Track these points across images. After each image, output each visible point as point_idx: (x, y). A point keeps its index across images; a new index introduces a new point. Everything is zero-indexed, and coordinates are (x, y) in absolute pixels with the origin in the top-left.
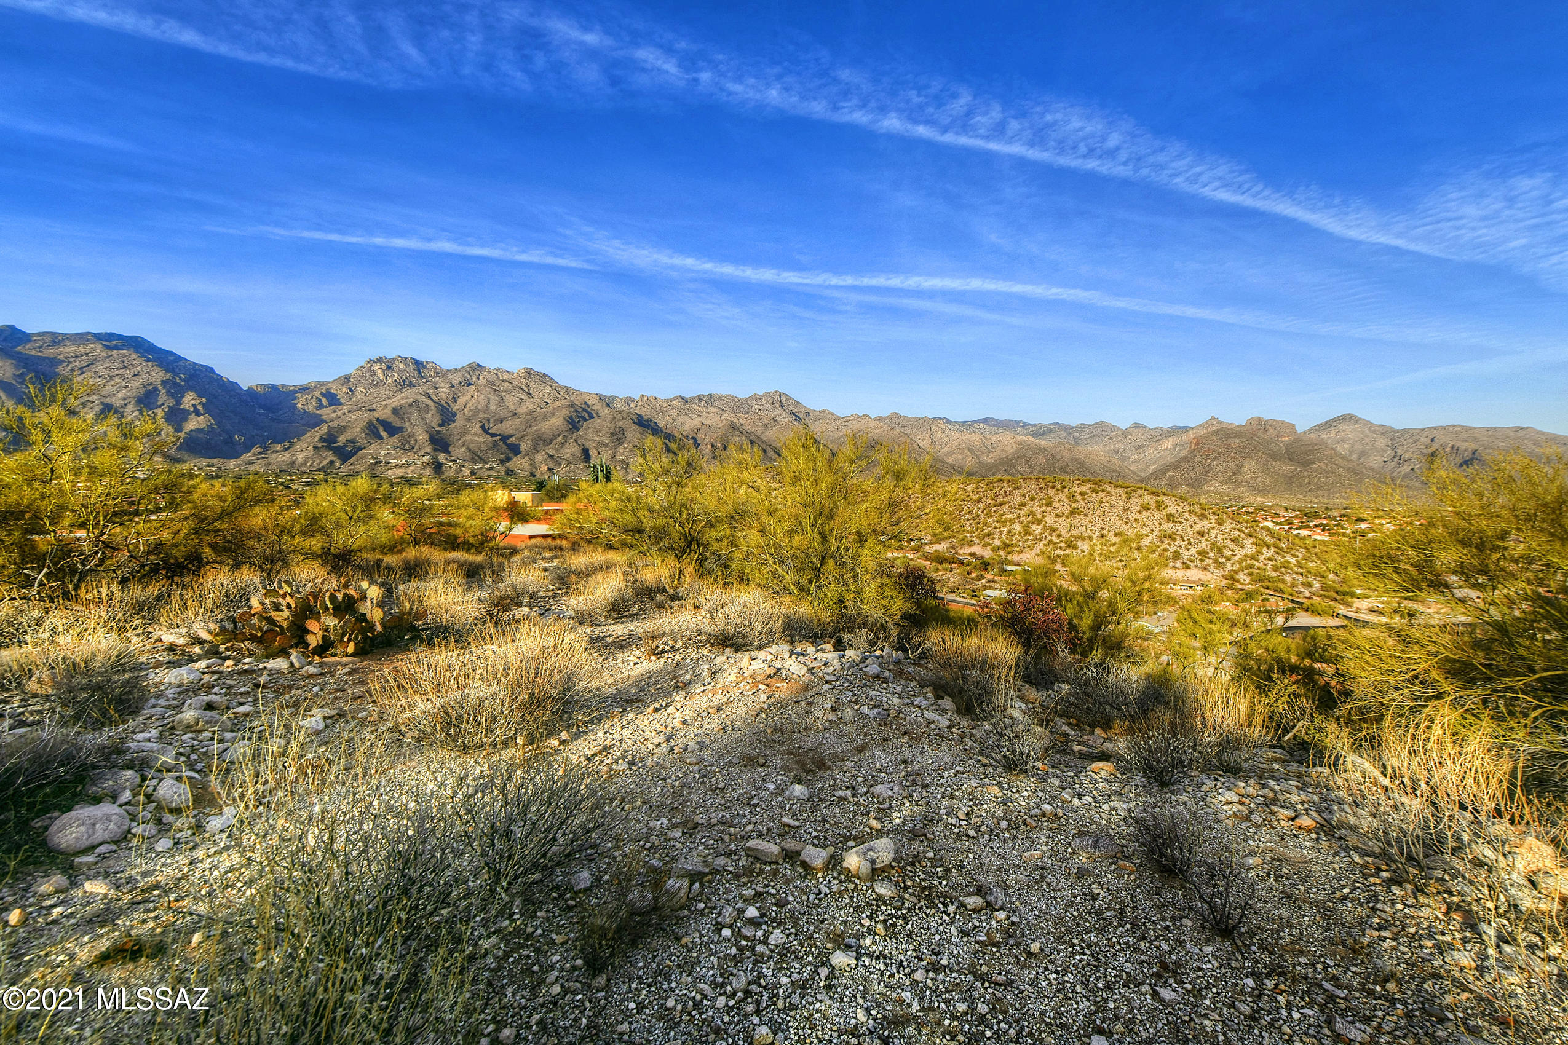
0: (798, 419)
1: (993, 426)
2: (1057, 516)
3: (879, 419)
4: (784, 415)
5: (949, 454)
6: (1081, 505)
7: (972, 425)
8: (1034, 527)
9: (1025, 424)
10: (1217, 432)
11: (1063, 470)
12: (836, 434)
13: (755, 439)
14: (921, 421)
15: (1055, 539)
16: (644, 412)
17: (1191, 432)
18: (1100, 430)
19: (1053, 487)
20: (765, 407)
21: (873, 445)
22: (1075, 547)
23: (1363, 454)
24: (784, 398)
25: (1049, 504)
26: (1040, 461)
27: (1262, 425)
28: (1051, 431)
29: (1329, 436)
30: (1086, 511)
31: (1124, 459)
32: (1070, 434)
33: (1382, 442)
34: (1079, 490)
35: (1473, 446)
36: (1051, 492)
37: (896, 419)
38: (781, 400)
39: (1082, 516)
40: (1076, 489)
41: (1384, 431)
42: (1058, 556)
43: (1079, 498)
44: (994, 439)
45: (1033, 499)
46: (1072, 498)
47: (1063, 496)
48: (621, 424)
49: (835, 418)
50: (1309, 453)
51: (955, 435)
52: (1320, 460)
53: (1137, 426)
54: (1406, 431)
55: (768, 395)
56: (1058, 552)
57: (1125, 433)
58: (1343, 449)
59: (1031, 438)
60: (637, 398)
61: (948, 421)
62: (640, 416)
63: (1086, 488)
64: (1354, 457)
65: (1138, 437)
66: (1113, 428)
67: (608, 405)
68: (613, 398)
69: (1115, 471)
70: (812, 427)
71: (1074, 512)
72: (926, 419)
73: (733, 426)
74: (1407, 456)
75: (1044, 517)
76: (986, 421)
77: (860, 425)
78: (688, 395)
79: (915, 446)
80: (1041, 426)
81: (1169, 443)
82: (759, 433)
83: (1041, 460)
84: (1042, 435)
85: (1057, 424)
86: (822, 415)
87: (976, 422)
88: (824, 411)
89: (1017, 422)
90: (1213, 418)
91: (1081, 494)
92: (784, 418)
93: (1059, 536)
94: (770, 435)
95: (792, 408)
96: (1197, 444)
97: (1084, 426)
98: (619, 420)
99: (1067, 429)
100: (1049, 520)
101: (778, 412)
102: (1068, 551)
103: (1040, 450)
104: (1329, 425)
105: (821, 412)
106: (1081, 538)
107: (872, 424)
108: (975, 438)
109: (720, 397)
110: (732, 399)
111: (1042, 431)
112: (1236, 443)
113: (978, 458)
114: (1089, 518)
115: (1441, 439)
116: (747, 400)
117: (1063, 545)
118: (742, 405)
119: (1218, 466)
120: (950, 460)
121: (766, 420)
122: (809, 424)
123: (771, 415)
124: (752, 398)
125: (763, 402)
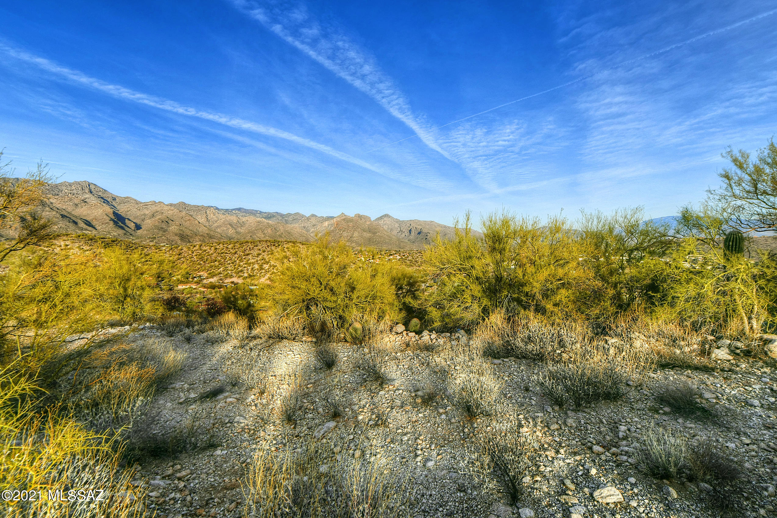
0: (106, 201)
1: (244, 212)
2: (276, 259)
3: (171, 205)
4: (93, 198)
5: (218, 227)
7: (231, 211)
8: (265, 265)
9: (261, 212)
10: (344, 220)
11: (280, 236)
12: (139, 213)
14: (200, 208)
17: (335, 219)
18: (297, 217)
19: (274, 245)
20: (75, 192)
21: (167, 221)
23: (391, 230)
24: (92, 187)
25: (272, 254)
26: (269, 232)
27: (360, 217)
28: (274, 216)
29: (381, 222)
31: (308, 231)
32: (283, 218)
33: (397, 225)
34: (286, 246)
35: (420, 227)
36: (273, 248)
37: (182, 206)
38: (90, 188)
41: (398, 221)
43: (286, 250)
44: (244, 219)
45: (264, 251)
46: (283, 250)
47: (279, 249)
49: (137, 202)
50: (375, 229)
51: (221, 216)
52: (379, 232)
53: (313, 215)
54: (403, 221)
55: (77, 183)
57: (308, 219)
58: (385, 227)
59: (264, 220)
61: (217, 209)
63: (289, 245)
64: (389, 231)
65: (313, 220)
66: (303, 216)
69: (304, 236)
70: (118, 208)
72: (203, 207)
74: (404, 230)
76: (239, 209)
77: (158, 208)
79: (196, 222)
80: (269, 213)
81: (326, 224)
82: (70, 209)
84: (270, 218)
85: (277, 213)
86: (126, 200)
87: (234, 209)
88: (128, 198)
89: (257, 211)
90: (343, 214)
91: (287, 248)
92: (93, 200)
94: (82, 211)
95: (100, 194)
96: (337, 224)
97: (289, 215)
99: (282, 215)
101: (87, 196)
103: (269, 226)
104: (381, 218)
105: (126, 198)
107: (166, 208)
108: (233, 219)
111: (269, 216)
112: (351, 224)
113: (235, 229)
115: (413, 225)
116: (56, 186)
118: (52, 189)
119: (345, 234)
120: (219, 230)
121: (76, 201)
122: (116, 206)
123: (81, 197)
124: (61, 184)
125: (73, 188)
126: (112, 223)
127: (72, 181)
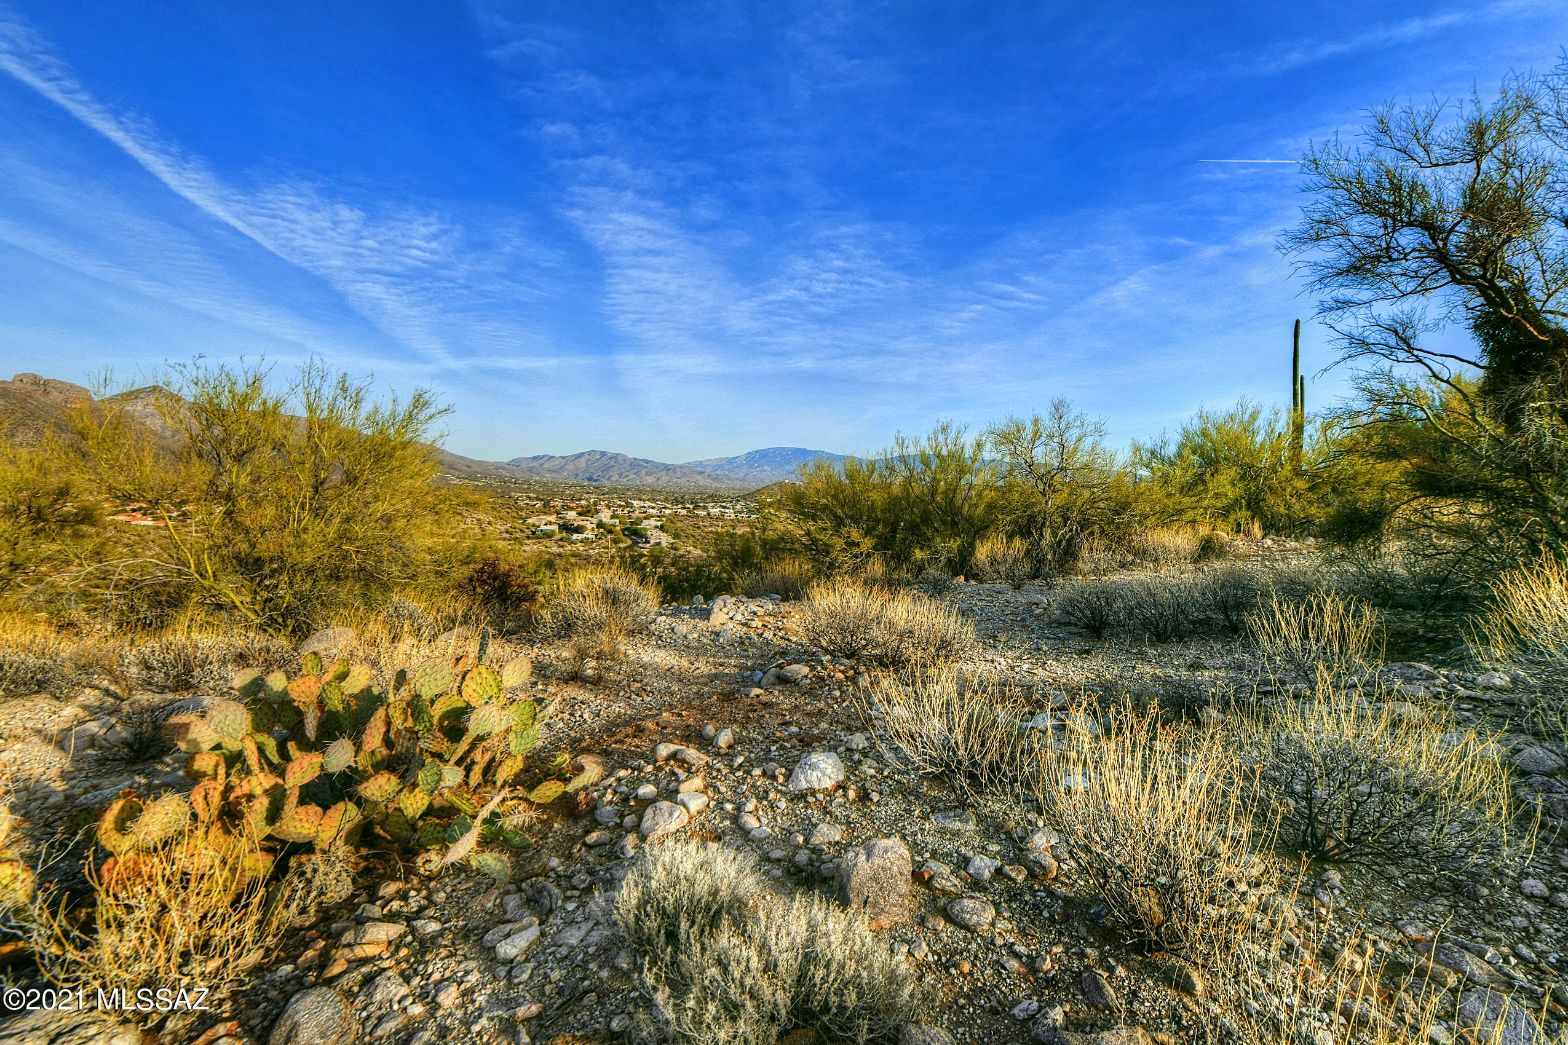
27: (38, 383)
29: (138, 408)
58: (153, 424)
64: (168, 434)
104: (133, 395)
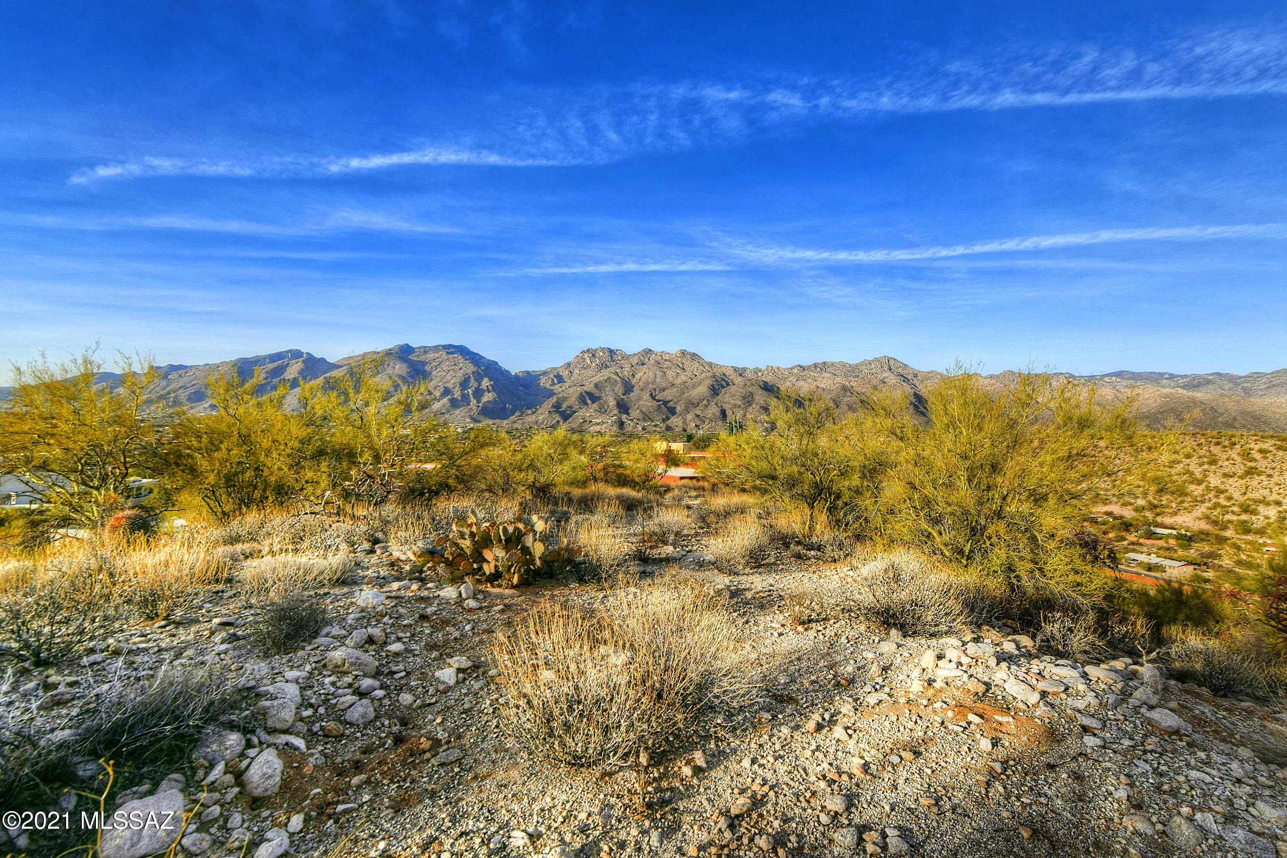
0: (906, 380)
2: (1226, 475)
3: (992, 377)
4: (892, 377)
6: (1262, 464)
7: (1102, 379)
8: (1192, 487)
9: (1173, 376)
11: (1230, 425)
13: (864, 398)
15: (1223, 502)
16: (769, 379)
19: (1218, 444)
20: (874, 371)
22: (1254, 512)
24: (892, 362)
25: (1213, 462)
28: (1209, 382)
30: (1269, 472)
32: (1237, 384)
34: (1257, 447)
36: (1215, 450)
37: (1009, 377)
38: (889, 364)
39: (1263, 477)
40: (1252, 445)
42: (1229, 521)
43: (1258, 456)
45: (1188, 456)
46: (1246, 455)
47: (1234, 453)
48: (750, 389)
49: (944, 378)
55: (877, 360)
56: (1228, 517)
59: (1181, 391)
60: (764, 368)
61: (1072, 376)
62: (766, 382)
63: (1268, 445)
67: (741, 375)
68: (745, 369)
70: (920, 387)
71: (1250, 472)
73: (845, 389)
75: (1206, 476)
76: (1120, 374)
78: (805, 364)
82: (868, 394)
83: (1197, 413)
84: (1197, 386)
86: (930, 375)
88: (932, 372)
91: (1261, 451)
92: (892, 379)
93: (1230, 498)
95: (900, 370)
98: (749, 387)
100: (1214, 481)
101: (886, 375)
102: (1244, 517)
103: (1195, 403)
105: (929, 373)
106: (1264, 502)
107: (984, 382)
109: (833, 364)
110: (844, 365)
111: (1196, 382)
114: (1275, 479)
116: (857, 365)
117: (1236, 509)
118: (853, 370)
121: (874, 382)
122: (917, 384)
123: (880, 377)
124: (862, 363)
125: (873, 366)
126: (912, 407)
127: (871, 358)
